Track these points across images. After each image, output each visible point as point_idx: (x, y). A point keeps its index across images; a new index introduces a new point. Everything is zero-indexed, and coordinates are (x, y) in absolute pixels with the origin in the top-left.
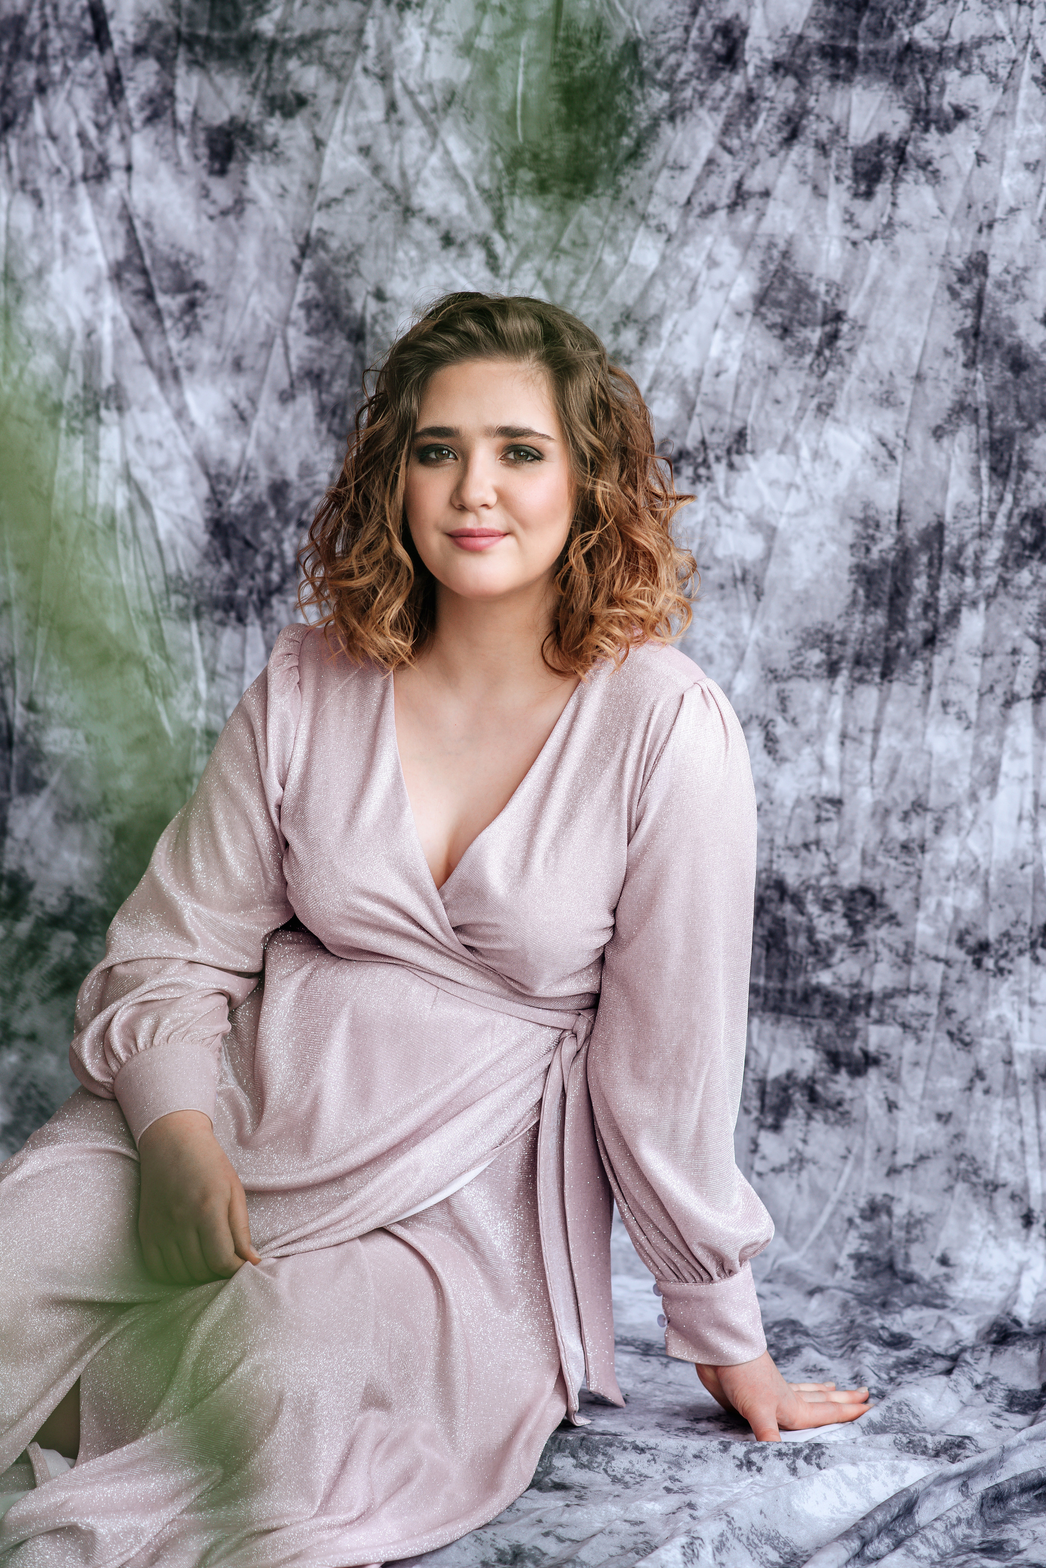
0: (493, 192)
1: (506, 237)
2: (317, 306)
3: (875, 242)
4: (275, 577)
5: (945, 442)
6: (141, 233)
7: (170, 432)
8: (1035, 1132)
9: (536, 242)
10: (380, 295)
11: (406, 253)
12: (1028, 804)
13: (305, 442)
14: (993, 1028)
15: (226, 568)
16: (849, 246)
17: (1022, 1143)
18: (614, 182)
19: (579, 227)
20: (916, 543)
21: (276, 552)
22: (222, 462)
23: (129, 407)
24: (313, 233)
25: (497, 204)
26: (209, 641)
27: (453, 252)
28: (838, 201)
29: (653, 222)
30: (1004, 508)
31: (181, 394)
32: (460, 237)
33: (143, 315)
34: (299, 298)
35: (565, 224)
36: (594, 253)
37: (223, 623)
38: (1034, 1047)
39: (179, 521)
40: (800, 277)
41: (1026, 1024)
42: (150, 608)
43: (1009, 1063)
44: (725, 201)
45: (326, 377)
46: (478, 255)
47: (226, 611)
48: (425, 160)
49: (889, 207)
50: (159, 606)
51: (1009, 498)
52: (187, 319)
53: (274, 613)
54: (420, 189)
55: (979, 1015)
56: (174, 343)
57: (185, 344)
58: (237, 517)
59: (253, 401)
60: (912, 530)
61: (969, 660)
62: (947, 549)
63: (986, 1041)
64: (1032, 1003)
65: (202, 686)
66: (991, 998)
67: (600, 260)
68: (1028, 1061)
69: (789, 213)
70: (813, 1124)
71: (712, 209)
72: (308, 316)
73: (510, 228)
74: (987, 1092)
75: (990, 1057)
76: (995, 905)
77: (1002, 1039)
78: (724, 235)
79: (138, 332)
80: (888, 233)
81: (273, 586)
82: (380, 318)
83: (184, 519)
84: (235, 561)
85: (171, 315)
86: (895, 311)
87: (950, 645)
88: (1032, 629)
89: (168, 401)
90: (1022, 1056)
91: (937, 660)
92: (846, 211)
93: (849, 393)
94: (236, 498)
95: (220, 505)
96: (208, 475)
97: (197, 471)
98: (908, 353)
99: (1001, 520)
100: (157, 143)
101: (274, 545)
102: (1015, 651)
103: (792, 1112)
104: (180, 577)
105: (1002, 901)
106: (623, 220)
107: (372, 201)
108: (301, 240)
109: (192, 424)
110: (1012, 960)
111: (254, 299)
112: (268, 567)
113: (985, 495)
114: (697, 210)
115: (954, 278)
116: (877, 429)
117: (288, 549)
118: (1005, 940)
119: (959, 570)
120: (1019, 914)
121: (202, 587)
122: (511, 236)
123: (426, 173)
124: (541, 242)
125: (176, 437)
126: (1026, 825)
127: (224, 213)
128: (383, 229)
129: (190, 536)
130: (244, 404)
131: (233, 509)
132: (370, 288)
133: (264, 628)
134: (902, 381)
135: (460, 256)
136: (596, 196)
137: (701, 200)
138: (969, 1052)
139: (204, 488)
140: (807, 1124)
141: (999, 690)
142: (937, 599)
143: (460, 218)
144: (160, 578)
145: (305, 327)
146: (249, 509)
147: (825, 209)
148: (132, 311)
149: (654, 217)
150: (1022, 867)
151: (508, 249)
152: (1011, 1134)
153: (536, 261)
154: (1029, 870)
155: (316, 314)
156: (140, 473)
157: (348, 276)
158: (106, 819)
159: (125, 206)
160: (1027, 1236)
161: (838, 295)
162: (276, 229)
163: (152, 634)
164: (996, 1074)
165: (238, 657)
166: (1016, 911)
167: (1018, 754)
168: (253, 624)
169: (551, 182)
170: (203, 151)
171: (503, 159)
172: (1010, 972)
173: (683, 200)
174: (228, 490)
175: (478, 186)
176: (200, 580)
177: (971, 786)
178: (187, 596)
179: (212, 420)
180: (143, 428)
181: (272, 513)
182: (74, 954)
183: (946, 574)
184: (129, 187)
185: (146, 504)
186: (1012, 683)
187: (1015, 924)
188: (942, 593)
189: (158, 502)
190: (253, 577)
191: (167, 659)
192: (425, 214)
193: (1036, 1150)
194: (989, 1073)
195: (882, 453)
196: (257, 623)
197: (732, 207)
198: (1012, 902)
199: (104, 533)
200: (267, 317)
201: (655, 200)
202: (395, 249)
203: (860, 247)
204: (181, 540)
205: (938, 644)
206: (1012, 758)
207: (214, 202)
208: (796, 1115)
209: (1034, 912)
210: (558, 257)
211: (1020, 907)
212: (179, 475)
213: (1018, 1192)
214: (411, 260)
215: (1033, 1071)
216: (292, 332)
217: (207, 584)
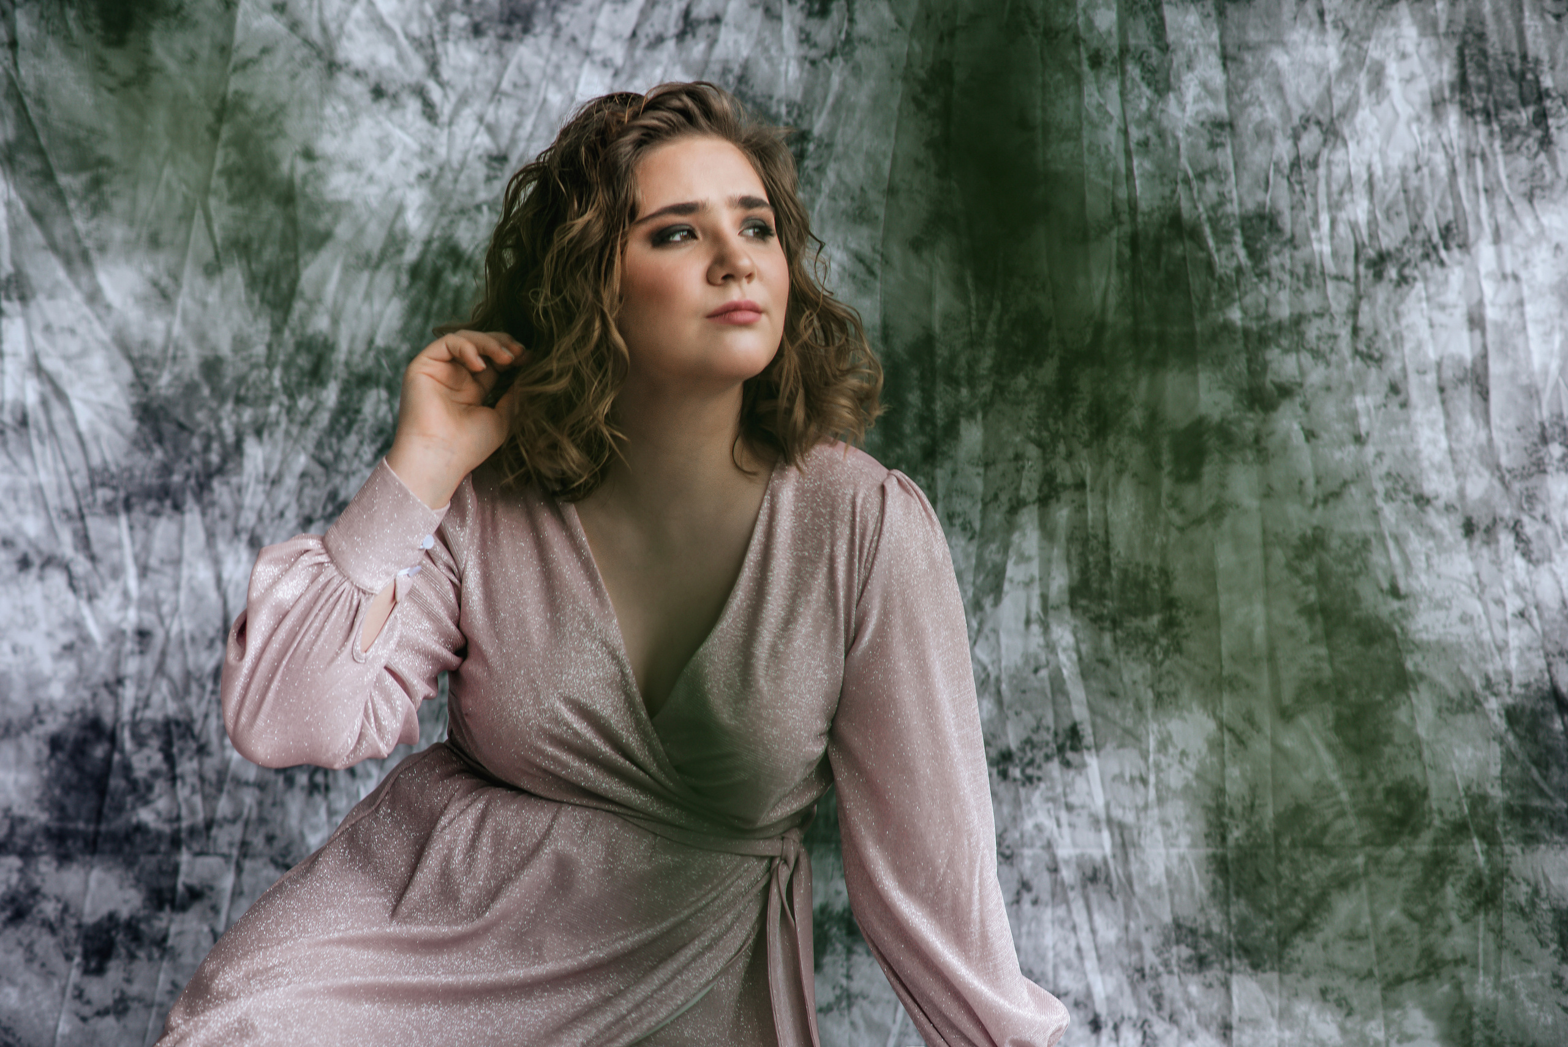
0: (425, 40)
1: (442, 85)
2: (239, 172)
3: (834, 60)
4: (215, 458)
5: (926, 254)
6: (33, 111)
7: (84, 317)
8: (1090, 936)
9: (474, 87)
10: (309, 155)
11: (334, 108)
12: (1036, 607)
13: (236, 315)
14: (1032, 838)
15: (159, 454)
16: (807, 65)
17: (1079, 949)
18: (552, 20)
19: (520, 69)
20: (906, 357)
21: (214, 431)
22: (146, 343)
23: (34, 296)
24: (230, 96)
25: (430, 51)
26: (140, 534)
27: (385, 104)
28: (792, 22)
29: (598, 58)
30: (994, 316)
31: (93, 277)
32: (392, 89)
33: (43, 197)
34: (218, 165)
35: (505, 67)
36: (537, 93)
37: (156, 514)
38: (1078, 851)
39: (101, 410)
40: (759, 100)
41: (1066, 830)
42: (72, 506)
43: (1054, 870)
44: (672, 30)
45: (255, 246)
46: (413, 106)
47: (160, 500)
48: (347, 13)
49: (846, 25)
50: (83, 502)
51: (998, 305)
52: (94, 198)
53: (216, 496)
54: (345, 42)
55: (1016, 827)
56: (80, 223)
57: (93, 224)
58: (167, 399)
59: (176, 277)
60: (899, 345)
61: (971, 471)
62: (939, 361)
63: (1027, 852)
64: (1069, 808)
65: (132, 582)
66: (1025, 808)
67: (545, 100)
68: (1074, 866)
69: (742, 38)
70: (855, 958)
71: (660, 40)
72: (230, 183)
73: (446, 74)
74: (1035, 902)
75: (1034, 867)
76: (1011, 713)
77: (1043, 848)
78: (674, 64)
79: (38, 216)
80: (847, 49)
81: (213, 468)
82: (311, 177)
83: (107, 407)
84: (169, 445)
85: (74, 194)
86: (861, 126)
87: (951, 458)
88: (1033, 433)
89: (77, 285)
90: (1067, 862)
91: (939, 473)
92: (801, 30)
93: (820, 211)
94: (165, 379)
95: (146, 388)
96: (130, 359)
97: (118, 356)
98: (878, 167)
99: (991, 327)
100: (41, 16)
101: (212, 425)
102: (1018, 457)
103: (829, 949)
104: (106, 469)
105: (1018, 707)
106: (566, 58)
107: (292, 58)
108: (216, 104)
109: (108, 307)
110: (1039, 767)
111: (167, 171)
112: (207, 449)
113: (973, 304)
114: (644, 42)
115: (919, 89)
116: (853, 245)
117: (227, 427)
118: (1028, 748)
119: (953, 381)
120: (1039, 720)
121: (132, 477)
122: (448, 83)
123: (350, 26)
124: (480, 86)
125: (90, 322)
126: (1035, 628)
127: (126, 84)
128: (307, 85)
129: (115, 424)
130: (165, 281)
131: (163, 392)
132: (298, 148)
133: (204, 514)
134: (873, 195)
135: (393, 107)
136: (535, 36)
137: (648, 31)
138: (1012, 864)
139: (126, 372)
140: (848, 959)
141: (1004, 498)
142: (932, 412)
143: (390, 69)
144: (84, 472)
145: (226, 195)
146: (180, 390)
147: (780, 30)
148: (29, 194)
149: (599, 52)
150: (1036, 671)
151: (446, 96)
152: (1066, 941)
153: (476, 106)
154: (1044, 673)
155: (238, 181)
156: (51, 363)
157: (272, 138)
158: (40, 730)
159: (12, 83)
160: (1098, 1041)
161: (800, 115)
162: (187, 97)
163: (75, 533)
164: (1042, 883)
165: (175, 548)
166: (1035, 717)
167: (1023, 559)
168: (191, 510)
169: (485, 25)
170: (95, 22)
171: (433, 6)
172: (1039, 779)
173: (627, 32)
174: (155, 372)
175: (407, 35)
176: (130, 469)
177: (974, 595)
178: (115, 488)
179: (130, 301)
180: (52, 316)
181: (206, 391)
182: (20, 880)
183: (941, 387)
184: (15, 64)
185: (61, 396)
186: (1017, 489)
187: (1037, 729)
188: (938, 406)
189: (76, 392)
190: (189, 461)
191: (93, 558)
192: (352, 67)
193: (1093, 954)
194: (1035, 883)
195: (860, 270)
196: (196, 509)
197: (681, 36)
198: (1029, 708)
199: (15, 430)
200: (184, 188)
201: (598, 35)
202: (322, 106)
203: (820, 66)
204: (105, 430)
205: (939, 457)
206: (1017, 563)
207: (113, 74)
208: (834, 951)
209: (1057, 715)
210: (499, 101)
211: (1039, 712)
212: (98, 361)
213: (1081, 998)
214: (341, 117)
215: (1079, 875)
216: (213, 202)
217: (137, 473)
